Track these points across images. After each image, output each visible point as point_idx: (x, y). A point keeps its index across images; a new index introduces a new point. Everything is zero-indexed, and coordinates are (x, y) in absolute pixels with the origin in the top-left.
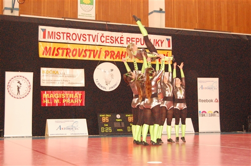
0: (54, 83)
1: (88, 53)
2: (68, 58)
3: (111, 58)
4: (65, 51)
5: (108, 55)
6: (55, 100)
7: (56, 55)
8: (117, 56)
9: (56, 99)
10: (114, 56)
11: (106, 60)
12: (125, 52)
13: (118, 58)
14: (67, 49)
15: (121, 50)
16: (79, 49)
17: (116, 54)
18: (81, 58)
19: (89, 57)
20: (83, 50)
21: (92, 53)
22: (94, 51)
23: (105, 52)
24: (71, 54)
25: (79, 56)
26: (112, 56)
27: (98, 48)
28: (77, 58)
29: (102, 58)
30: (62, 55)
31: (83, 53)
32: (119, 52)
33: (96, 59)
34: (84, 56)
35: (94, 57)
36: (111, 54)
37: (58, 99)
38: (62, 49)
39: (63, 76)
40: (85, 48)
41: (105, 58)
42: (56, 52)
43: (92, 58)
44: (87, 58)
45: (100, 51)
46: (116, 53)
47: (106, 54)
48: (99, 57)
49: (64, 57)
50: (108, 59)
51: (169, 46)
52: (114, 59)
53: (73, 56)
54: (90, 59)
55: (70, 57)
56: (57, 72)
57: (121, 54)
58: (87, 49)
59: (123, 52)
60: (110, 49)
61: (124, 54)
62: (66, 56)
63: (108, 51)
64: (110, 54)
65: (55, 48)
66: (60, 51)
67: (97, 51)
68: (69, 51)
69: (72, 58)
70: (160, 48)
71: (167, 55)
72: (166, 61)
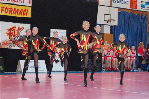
70: (23, 4)
71: (28, 10)
72: (26, 15)
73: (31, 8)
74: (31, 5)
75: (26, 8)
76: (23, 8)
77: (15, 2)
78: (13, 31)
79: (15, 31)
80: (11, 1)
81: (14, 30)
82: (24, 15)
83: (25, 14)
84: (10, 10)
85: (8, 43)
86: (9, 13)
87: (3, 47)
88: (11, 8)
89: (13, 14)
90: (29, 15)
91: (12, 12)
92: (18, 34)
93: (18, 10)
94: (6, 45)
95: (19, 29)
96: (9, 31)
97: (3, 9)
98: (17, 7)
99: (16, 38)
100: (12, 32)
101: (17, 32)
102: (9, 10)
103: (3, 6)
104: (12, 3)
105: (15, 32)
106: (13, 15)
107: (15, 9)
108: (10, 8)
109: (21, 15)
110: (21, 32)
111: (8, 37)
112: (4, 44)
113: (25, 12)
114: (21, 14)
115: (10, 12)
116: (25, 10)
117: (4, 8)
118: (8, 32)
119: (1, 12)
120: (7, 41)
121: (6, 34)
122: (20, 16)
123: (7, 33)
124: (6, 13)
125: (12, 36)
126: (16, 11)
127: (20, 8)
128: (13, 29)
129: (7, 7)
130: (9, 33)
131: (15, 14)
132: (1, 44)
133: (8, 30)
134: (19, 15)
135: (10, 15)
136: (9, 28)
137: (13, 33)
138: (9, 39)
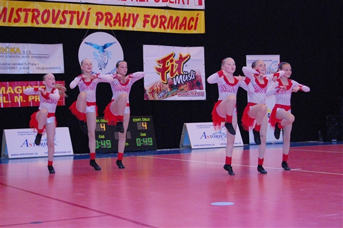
0: (13, 68)
1: (68, 17)
2: (35, 25)
3: (106, 25)
4: (30, 14)
5: (101, 20)
6: (16, 97)
7: (16, 21)
8: (115, 22)
9: (17, 95)
10: (112, 22)
11: (99, 27)
12: (130, 15)
13: (117, 24)
14: (34, 11)
15: (122, 11)
16: (54, 11)
17: (114, 18)
18: (57, 25)
19: (71, 23)
20: (59, 11)
21: (75, 16)
22: (78, 12)
23: (97, 14)
24: (39, 19)
25: (54, 22)
26: (108, 21)
27: (84, 8)
28: (50, 25)
29: (92, 25)
30: (26, 21)
31: (60, 17)
32: (118, 15)
33: (83, 26)
34: (62, 22)
35: (79, 23)
36: (107, 17)
37: (21, 94)
38: (25, 10)
39: (28, 57)
40: (62, 7)
41: (97, 24)
42: (15, 16)
43: (75, 26)
44: (66, 26)
45: (89, 14)
46: (114, 16)
47: (98, 17)
48: (86, 24)
49: (29, 24)
50: (101, 26)
51: (200, 4)
52: (111, 26)
53: (45, 22)
54: (71, 27)
55: (38, 23)
56: (18, 49)
57: (122, 17)
58: (67, 9)
59: (125, 14)
60: (104, 10)
61: (127, 18)
62: (32, 22)
63: (101, 13)
64: (105, 17)
65: (12, 9)
66: (22, 14)
67: (83, 13)
68: (36, 14)
69: (42, 25)
70: (186, 7)
71: (197, 18)
72: (195, 29)
73: (203, 13)
74: (203, 7)
75: (194, 14)
76: (188, 15)
77: (171, 2)
78: (170, 64)
79: (174, 63)
80: (163, 1)
81: (172, 61)
82: (190, 28)
83: (192, 26)
84: (162, 20)
85: (160, 90)
86: (160, 27)
87: (151, 98)
88: (164, 17)
89: (168, 28)
90: (201, 29)
91: (166, 25)
92: (179, 69)
93: (177, 18)
94: (157, 93)
95: (181, 58)
96: (162, 65)
97: (148, 19)
98: (175, 14)
99: (175, 77)
100: (166, 66)
101: (177, 65)
102: (159, 20)
103: (146, 14)
104: (164, 4)
105: (173, 65)
106: (169, 31)
107: (171, 18)
108: (161, 17)
109: (185, 29)
110: (186, 65)
111: (159, 77)
112: (153, 91)
113: (193, 23)
114: (183, 28)
115: (162, 24)
116: (192, 19)
117: (148, 16)
118: (159, 67)
119: (144, 26)
120: (159, 84)
121: (156, 71)
122: (182, 31)
123: (157, 69)
124: (154, 26)
125: (169, 74)
126: (173, 22)
127: (181, 14)
128: (169, 61)
129: (154, 16)
130: (161, 67)
131: (172, 28)
132: (147, 93)
133: (159, 62)
134: (180, 29)
135: (162, 30)
136: (161, 58)
137: (170, 69)
138: (161, 81)
